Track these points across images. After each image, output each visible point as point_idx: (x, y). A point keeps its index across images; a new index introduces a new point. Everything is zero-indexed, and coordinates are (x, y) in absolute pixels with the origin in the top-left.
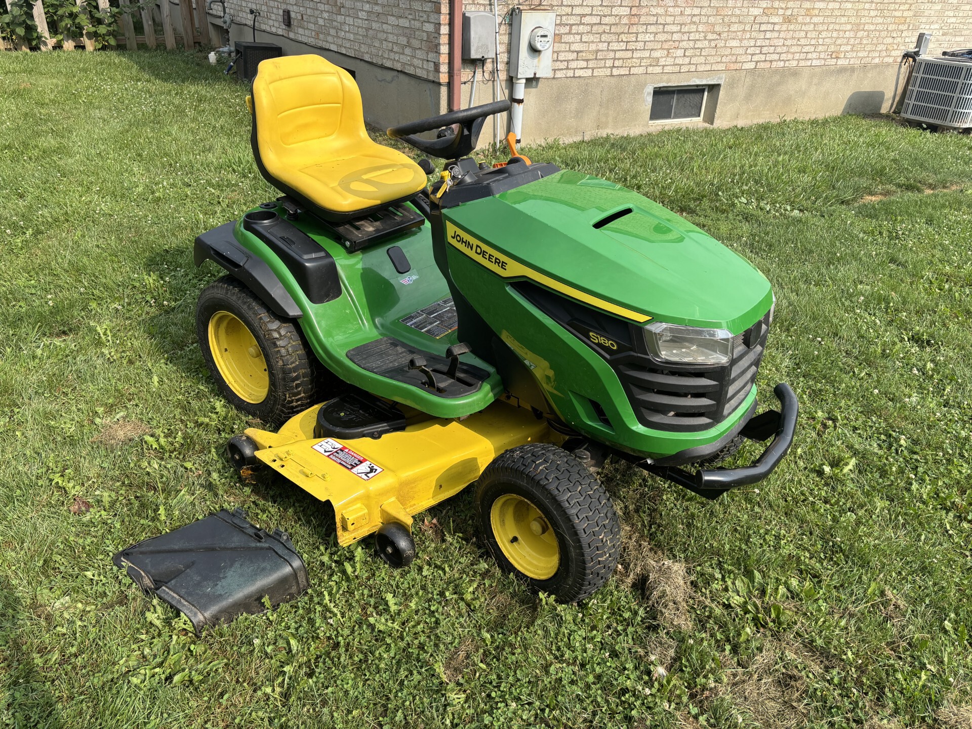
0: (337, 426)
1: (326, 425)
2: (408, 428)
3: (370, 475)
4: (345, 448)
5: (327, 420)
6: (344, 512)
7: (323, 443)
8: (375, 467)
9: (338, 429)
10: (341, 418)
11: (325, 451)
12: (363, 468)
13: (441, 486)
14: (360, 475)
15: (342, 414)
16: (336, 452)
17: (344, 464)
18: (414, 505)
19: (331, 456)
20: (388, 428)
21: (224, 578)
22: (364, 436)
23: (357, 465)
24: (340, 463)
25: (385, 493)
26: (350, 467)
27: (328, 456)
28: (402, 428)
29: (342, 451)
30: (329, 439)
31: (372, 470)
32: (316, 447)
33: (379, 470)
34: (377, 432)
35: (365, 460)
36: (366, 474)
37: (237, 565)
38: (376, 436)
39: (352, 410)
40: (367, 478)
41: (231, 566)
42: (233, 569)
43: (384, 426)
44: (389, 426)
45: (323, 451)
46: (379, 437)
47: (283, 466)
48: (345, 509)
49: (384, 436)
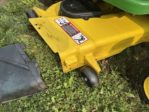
0: (68, 11)
1: (63, 9)
2: (102, 16)
3: (81, 42)
4: (70, 23)
5: (64, 7)
6: (65, 59)
7: (60, 19)
8: (84, 37)
9: (68, 13)
10: (71, 7)
11: (61, 24)
12: (78, 37)
13: (114, 48)
14: (75, 41)
15: (72, 5)
16: (66, 25)
17: (68, 32)
18: (100, 55)
19: (63, 27)
20: (92, 15)
21: (7, 80)
22: (80, 18)
23: (75, 34)
24: (67, 32)
25: (88, 52)
26: (71, 35)
27: (61, 27)
28: (99, 16)
29: (69, 25)
30: (63, 17)
31: (82, 39)
32: (56, 21)
33: (86, 39)
34: (87, 16)
35: (79, 32)
36: (79, 40)
37: (14, 75)
38: (86, 19)
39: (76, 3)
40: (79, 43)
41: (12, 75)
42: (12, 77)
43: (90, 14)
44: (93, 14)
45: (59, 23)
46: (88, 19)
47: (40, 28)
48: (66, 58)
49: (90, 19)
